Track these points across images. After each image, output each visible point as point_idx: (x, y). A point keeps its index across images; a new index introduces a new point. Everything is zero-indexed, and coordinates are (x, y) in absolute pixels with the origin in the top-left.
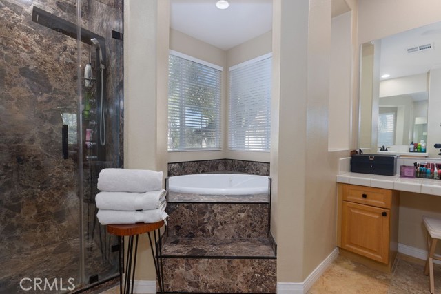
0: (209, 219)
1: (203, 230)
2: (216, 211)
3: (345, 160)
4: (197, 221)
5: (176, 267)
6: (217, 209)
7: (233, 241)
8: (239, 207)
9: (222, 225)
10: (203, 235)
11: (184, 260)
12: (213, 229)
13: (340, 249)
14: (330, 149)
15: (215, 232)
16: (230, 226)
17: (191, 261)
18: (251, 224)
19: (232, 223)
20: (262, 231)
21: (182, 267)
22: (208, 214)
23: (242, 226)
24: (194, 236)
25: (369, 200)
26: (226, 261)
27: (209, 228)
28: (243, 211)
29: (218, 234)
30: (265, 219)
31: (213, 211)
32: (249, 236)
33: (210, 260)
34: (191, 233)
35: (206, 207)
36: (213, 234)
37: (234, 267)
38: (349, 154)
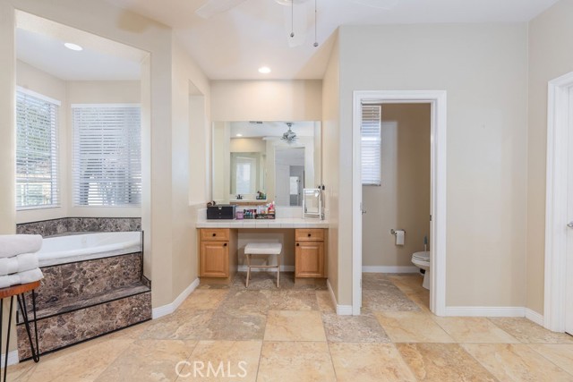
0: (76, 278)
1: (69, 291)
2: (85, 269)
3: (203, 211)
4: (61, 284)
5: (45, 328)
6: (86, 267)
7: (106, 291)
8: (111, 260)
9: (92, 280)
10: (69, 296)
11: (56, 318)
12: (82, 287)
13: (200, 278)
14: (191, 203)
15: (84, 289)
16: (102, 279)
17: (64, 316)
18: (124, 273)
19: (104, 277)
20: (134, 277)
21: (54, 325)
22: (75, 274)
23: (115, 277)
24: (57, 300)
25: (217, 238)
26: (105, 306)
27: (77, 286)
28: (116, 263)
29: (88, 290)
30: (137, 266)
31: (82, 269)
32: (122, 284)
33: (87, 309)
34: (53, 298)
35: (73, 267)
36: (82, 291)
37: (112, 309)
38: (206, 205)
